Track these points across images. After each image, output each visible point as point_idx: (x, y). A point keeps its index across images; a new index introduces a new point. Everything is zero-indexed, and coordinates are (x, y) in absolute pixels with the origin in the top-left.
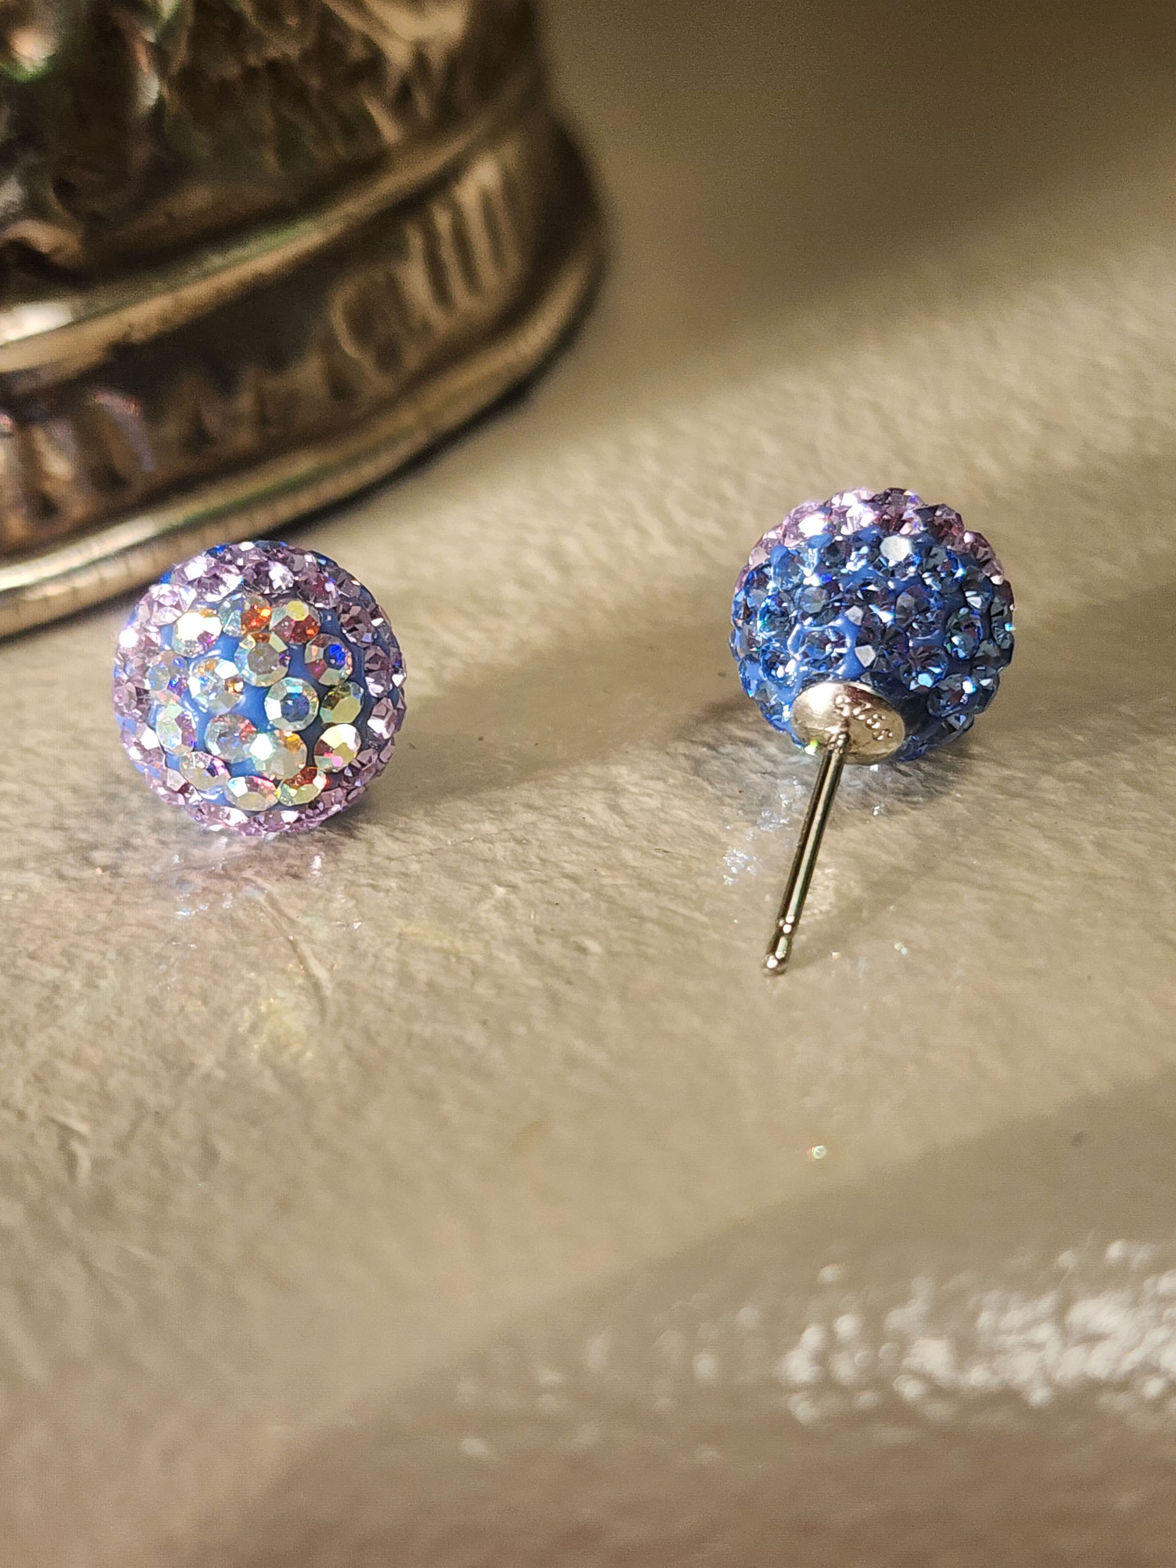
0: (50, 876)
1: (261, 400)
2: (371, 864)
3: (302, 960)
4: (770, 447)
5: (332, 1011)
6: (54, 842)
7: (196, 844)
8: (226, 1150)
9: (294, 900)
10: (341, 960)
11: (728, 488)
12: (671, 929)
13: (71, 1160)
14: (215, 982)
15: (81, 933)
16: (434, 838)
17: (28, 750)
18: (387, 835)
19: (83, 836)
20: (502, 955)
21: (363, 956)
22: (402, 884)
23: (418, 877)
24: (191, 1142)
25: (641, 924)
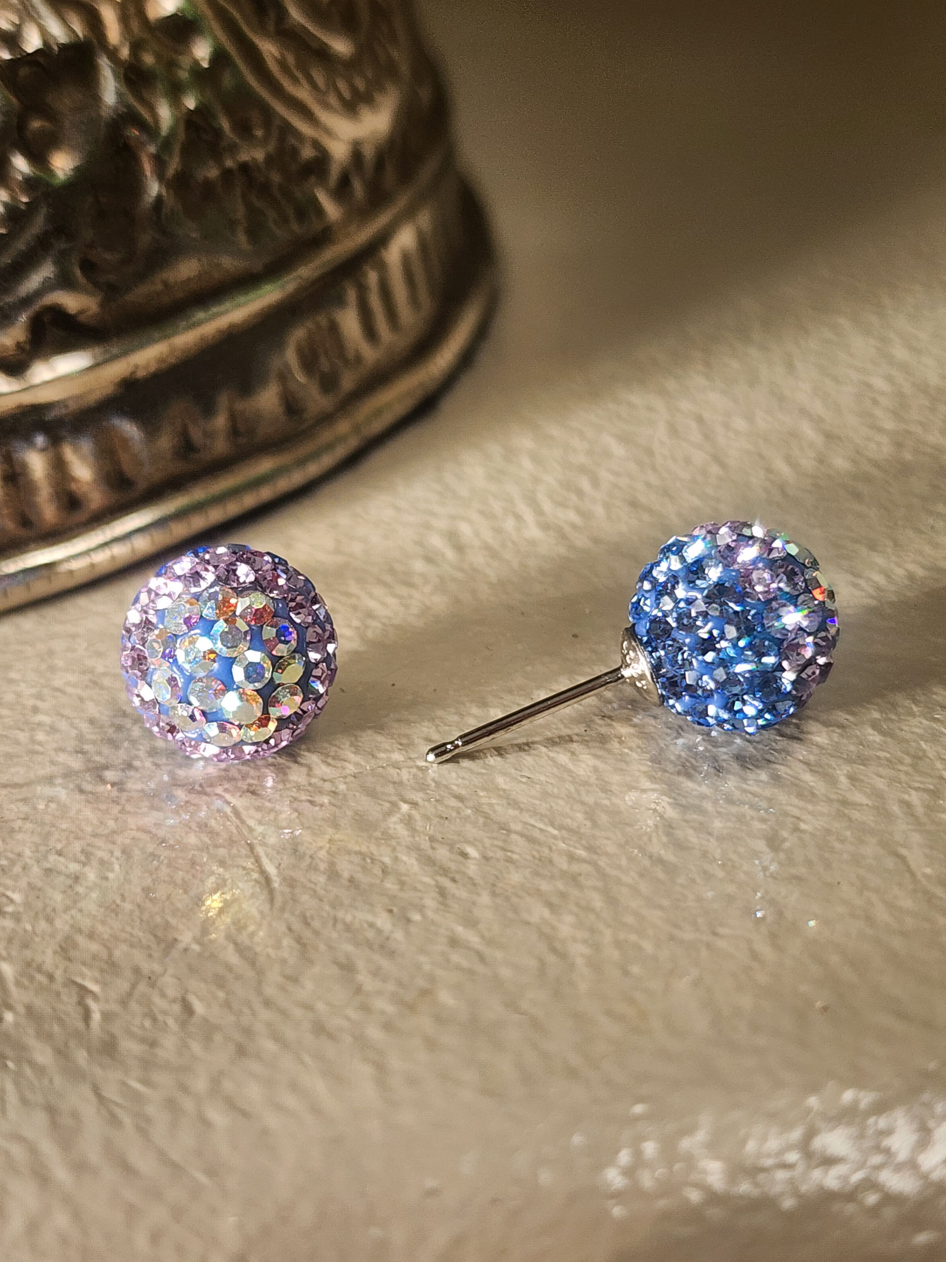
0: (73, 790)
2: (310, 784)
3: (258, 860)
4: (618, 450)
5: (279, 900)
6: (76, 763)
7: (180, 766)
8: (199, 1007)
9: (252, 812)
10: (286, 860)
11: (585, 484)
12: (531, 840)
13: (87, 1016)
14: (194, 876)
15: (95, 835)
16: (357, 764)
17: (57, 689)
18: (323, 761)
19: (97, 758)
20: (405, 858)
21: (302, 857)
22: (333, 801)
23: (345, 795)
24: (174, 1001)
25: (508, 835)
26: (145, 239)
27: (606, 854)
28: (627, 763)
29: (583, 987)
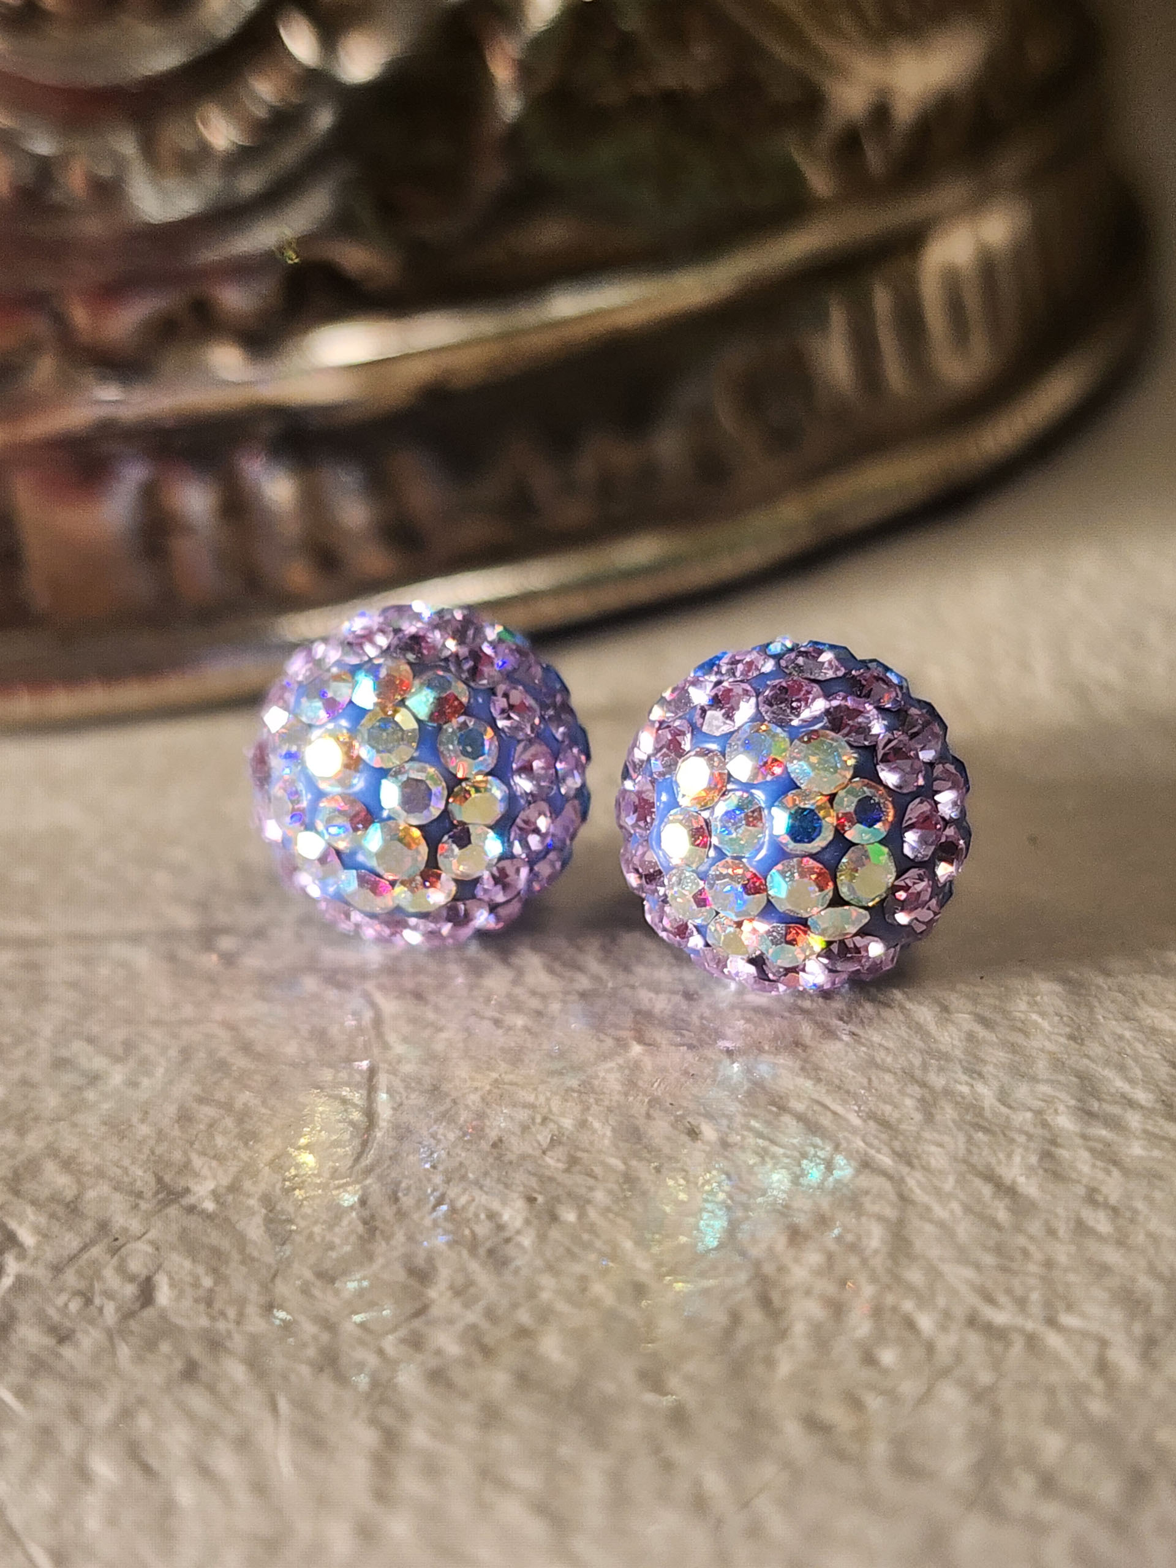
0: (161, 956)
2: (509, 996)
3: (371, 1092)
5: (371, 1156)
6: (187, 921)
8: (164, 1295)
9: (402, 1023)
10: (414, 1099)
14: (265, 1101)
15: (156, 1023)
16: (597, 978)
19: (220, 917)
20: (597, 1125)
22: (530, 1023)
23: (553, 1018)
24: (132, 1278)
25: (777, 1115)
26: (489, 178)
27: (926, 1169)
28: (1026, 1034)
29: (785, 1367)
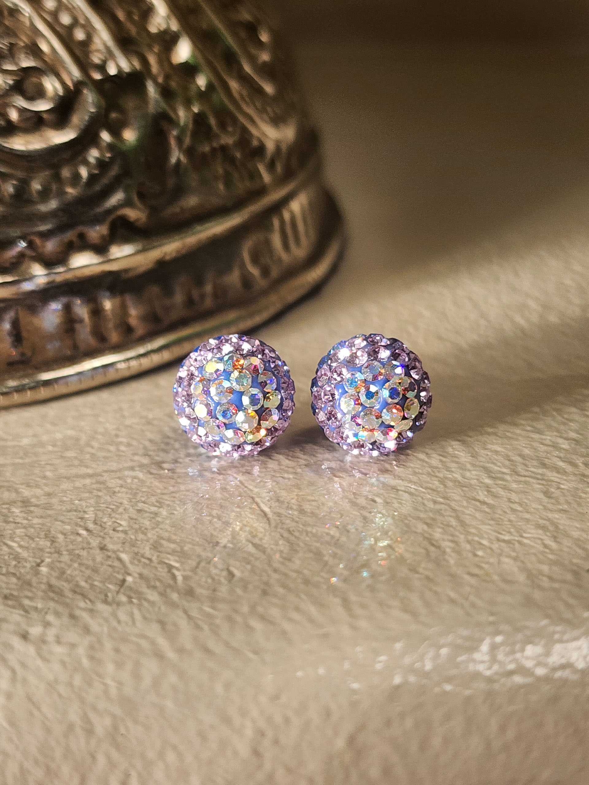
0: (146, 473)
1: (215, 287)
2: (280, 469)
3: (257, 504)
4: (427, 313)
5: (273, 523)
6: (145, 461)
7: (206, 461)
8: (237, 573)
9: (250, 482)
10: (274, 504)
11: (410, 329)
12: (411, 494)
13: (174, 577)
14: (223, 512)
15: (163, 494)
16: (305, 460)
17: (128, 426)
18: (286, 458)
19: (157, 458)
21: (283, 502)
22: (295, 477)
23: (301, 474)
24: (223, 570)
25: (397, 492)
26: (171, 182)
27: (454, 500)
28: (458, 458)
29: (452, 562)
